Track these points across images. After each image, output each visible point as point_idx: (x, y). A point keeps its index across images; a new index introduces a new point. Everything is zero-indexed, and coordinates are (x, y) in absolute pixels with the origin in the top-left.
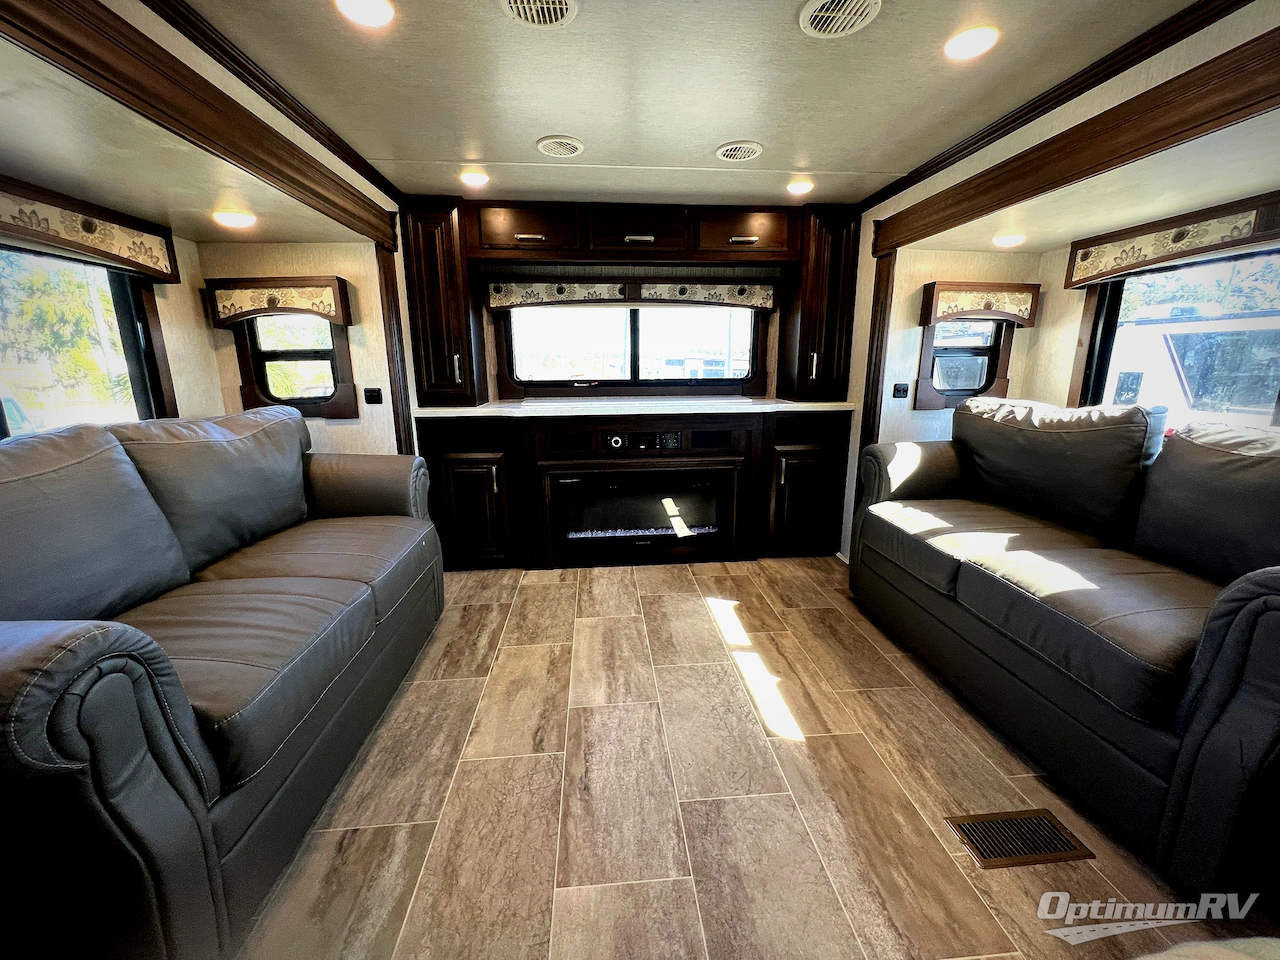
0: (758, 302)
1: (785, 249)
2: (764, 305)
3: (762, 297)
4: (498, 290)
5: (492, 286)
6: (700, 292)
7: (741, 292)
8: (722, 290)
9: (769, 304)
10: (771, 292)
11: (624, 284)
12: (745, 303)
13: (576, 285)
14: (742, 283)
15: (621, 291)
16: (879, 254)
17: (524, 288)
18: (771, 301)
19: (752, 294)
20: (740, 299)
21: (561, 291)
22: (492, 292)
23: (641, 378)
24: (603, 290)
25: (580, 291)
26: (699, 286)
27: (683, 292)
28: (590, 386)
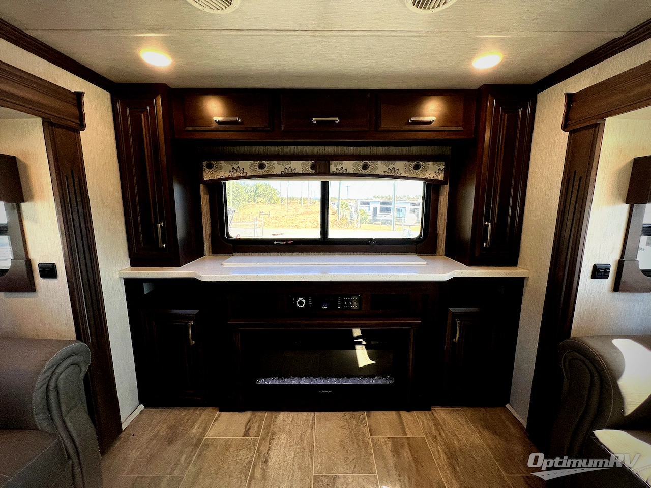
0: (430, 175)
1: (460, 128)
2: (436, 178)
3: (434, 171)
4: (210, 166)
5: (205, 163)
6: (380, 167)
7: (417, 167)
8: (400, 165)
9: (441, 177)
10: (442, 167)
11: (315, 162)
12: (420, 177)
13: (274, 162)
14: (417, 160)
15: (313, 167)
16: (571, 128)
17: (231, 165)
18: (443, 175)
19: (425, 169)
20: (415, 173)
21: (262, 167)
22: (205, 167)
23: (329, 237)
24: (297, 166)
25: (277, 167)
26: (379, 162)
27: (365, 167)
28: (287, 244)
